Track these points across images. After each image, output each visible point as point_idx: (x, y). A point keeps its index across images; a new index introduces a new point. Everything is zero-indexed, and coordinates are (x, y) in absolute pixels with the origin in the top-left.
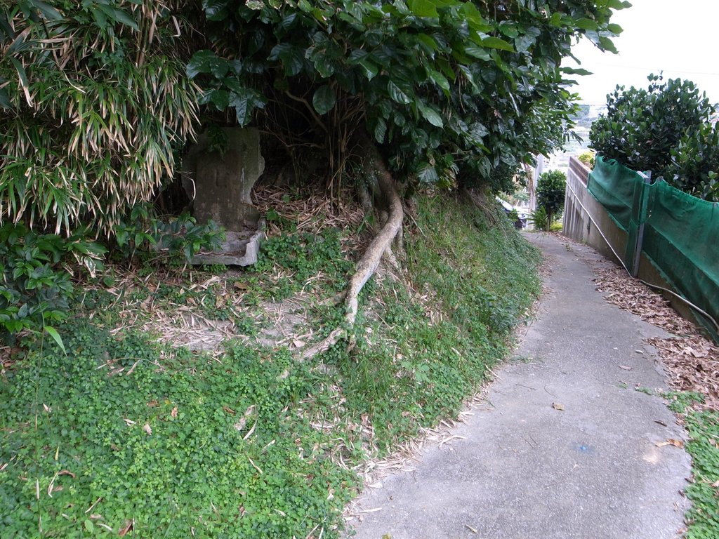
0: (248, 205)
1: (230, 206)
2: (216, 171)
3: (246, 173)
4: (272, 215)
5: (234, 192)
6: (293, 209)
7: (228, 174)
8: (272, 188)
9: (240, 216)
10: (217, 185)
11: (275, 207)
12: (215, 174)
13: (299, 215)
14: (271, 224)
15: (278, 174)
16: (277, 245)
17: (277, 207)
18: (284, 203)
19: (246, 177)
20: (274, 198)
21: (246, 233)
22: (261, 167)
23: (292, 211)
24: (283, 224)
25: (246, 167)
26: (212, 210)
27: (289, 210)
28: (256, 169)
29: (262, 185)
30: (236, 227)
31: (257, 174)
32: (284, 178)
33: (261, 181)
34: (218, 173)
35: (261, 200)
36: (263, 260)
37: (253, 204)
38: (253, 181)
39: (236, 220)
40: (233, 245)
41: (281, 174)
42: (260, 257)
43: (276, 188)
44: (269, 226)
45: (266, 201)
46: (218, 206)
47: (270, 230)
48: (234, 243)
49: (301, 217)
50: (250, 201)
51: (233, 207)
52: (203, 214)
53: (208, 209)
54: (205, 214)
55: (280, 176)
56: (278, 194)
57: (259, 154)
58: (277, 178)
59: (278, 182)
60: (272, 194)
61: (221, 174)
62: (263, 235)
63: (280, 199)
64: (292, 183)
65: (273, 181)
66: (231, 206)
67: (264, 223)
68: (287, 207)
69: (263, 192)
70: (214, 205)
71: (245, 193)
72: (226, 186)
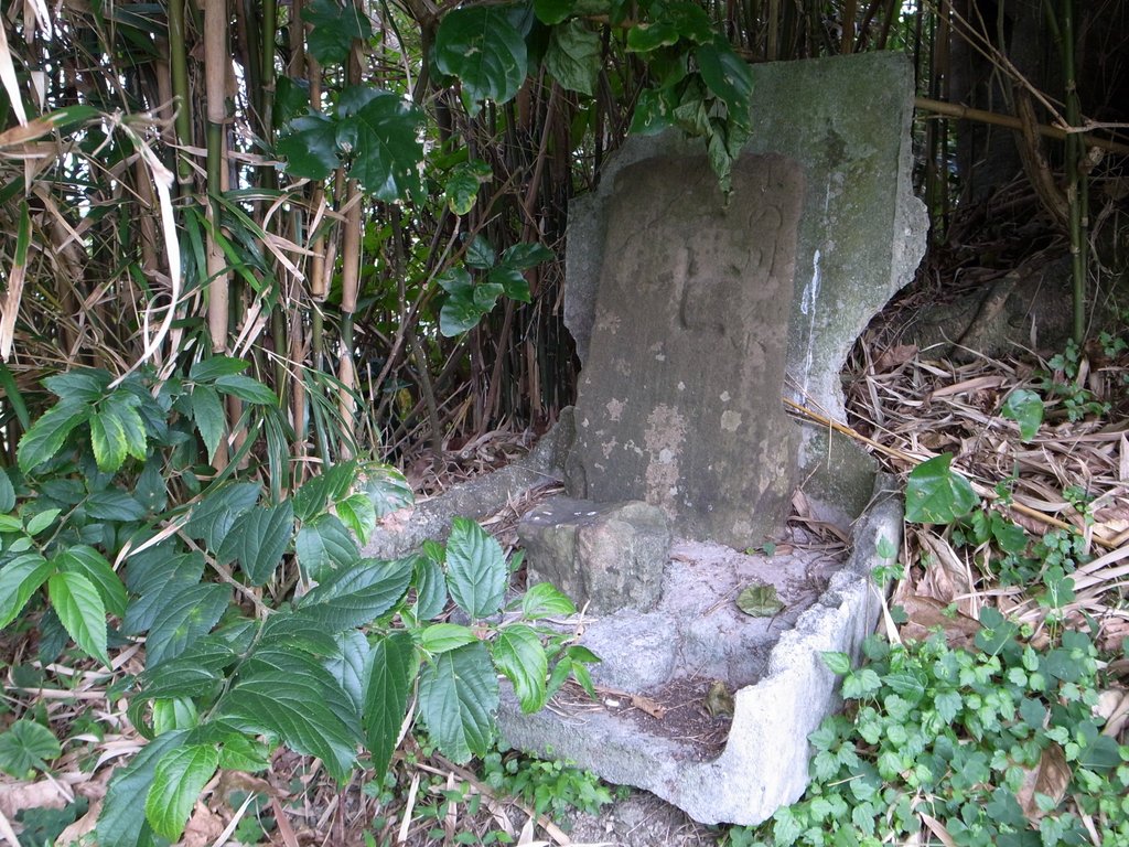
0: (822, 427)
1: (730, 422)
2: (683, 255)
3: (831, 272)
4: (942, 493)
5: (757, 358)
6: (1057, 468)
7: (736, 271)
8: (951, 355)
9: (773, 475)
10: (684, 323)
11: (955, 448)
12: (680, 275)
13: (1093, 507)
14: (926, 538)
15: (988, 297)
16: (948, 707)
17: (967, 446)
18: (1004, 431)
19: (827, 296)
20: (957, 403)
21: (783, 570)
22: (906, 250)
23: (1050, 478)
24: (994, 545)
25: (831, 246)
26: (650, 436)
27: (1029, 472)
28: (883, 255)
29: (907, 341)
30: (743, 527)
31: (885, 277)
32: (1015, 317)
33: (899, 316)
34: (691, 270)
35: (894, 405)
36: (846, 792)
37: (851, 419)
38: (856, 316)
39: (749, 494)
40: (693, 639)
41: (1000, 301)
42: (827, 766)
43: (970, 360)
44: (915, 543)
45: (918, 413)
46: (677, 420)
47: (920, 568)
48: (702, 628)
49: (1104, 517)
50: (833, 409)
51: (743, 429)
52: (608, 448)
53: (631, 428)
54: (618, 449)
55: (995, 307)
56: (978, 385)
57: (905, 185)
58: (980, 312)
59: (980, 331)
60: (948, 382)
61: (705, 274)
62: (870, 602)
63: (988, 407)
64: (1052, 341)
65: (960, 328)
66: (733, 428)
67: (886, 531)
68: (1020, 454)
69: (908, 373)
70: (659, 413)
71: (817, 370)
72: (722, 330)
